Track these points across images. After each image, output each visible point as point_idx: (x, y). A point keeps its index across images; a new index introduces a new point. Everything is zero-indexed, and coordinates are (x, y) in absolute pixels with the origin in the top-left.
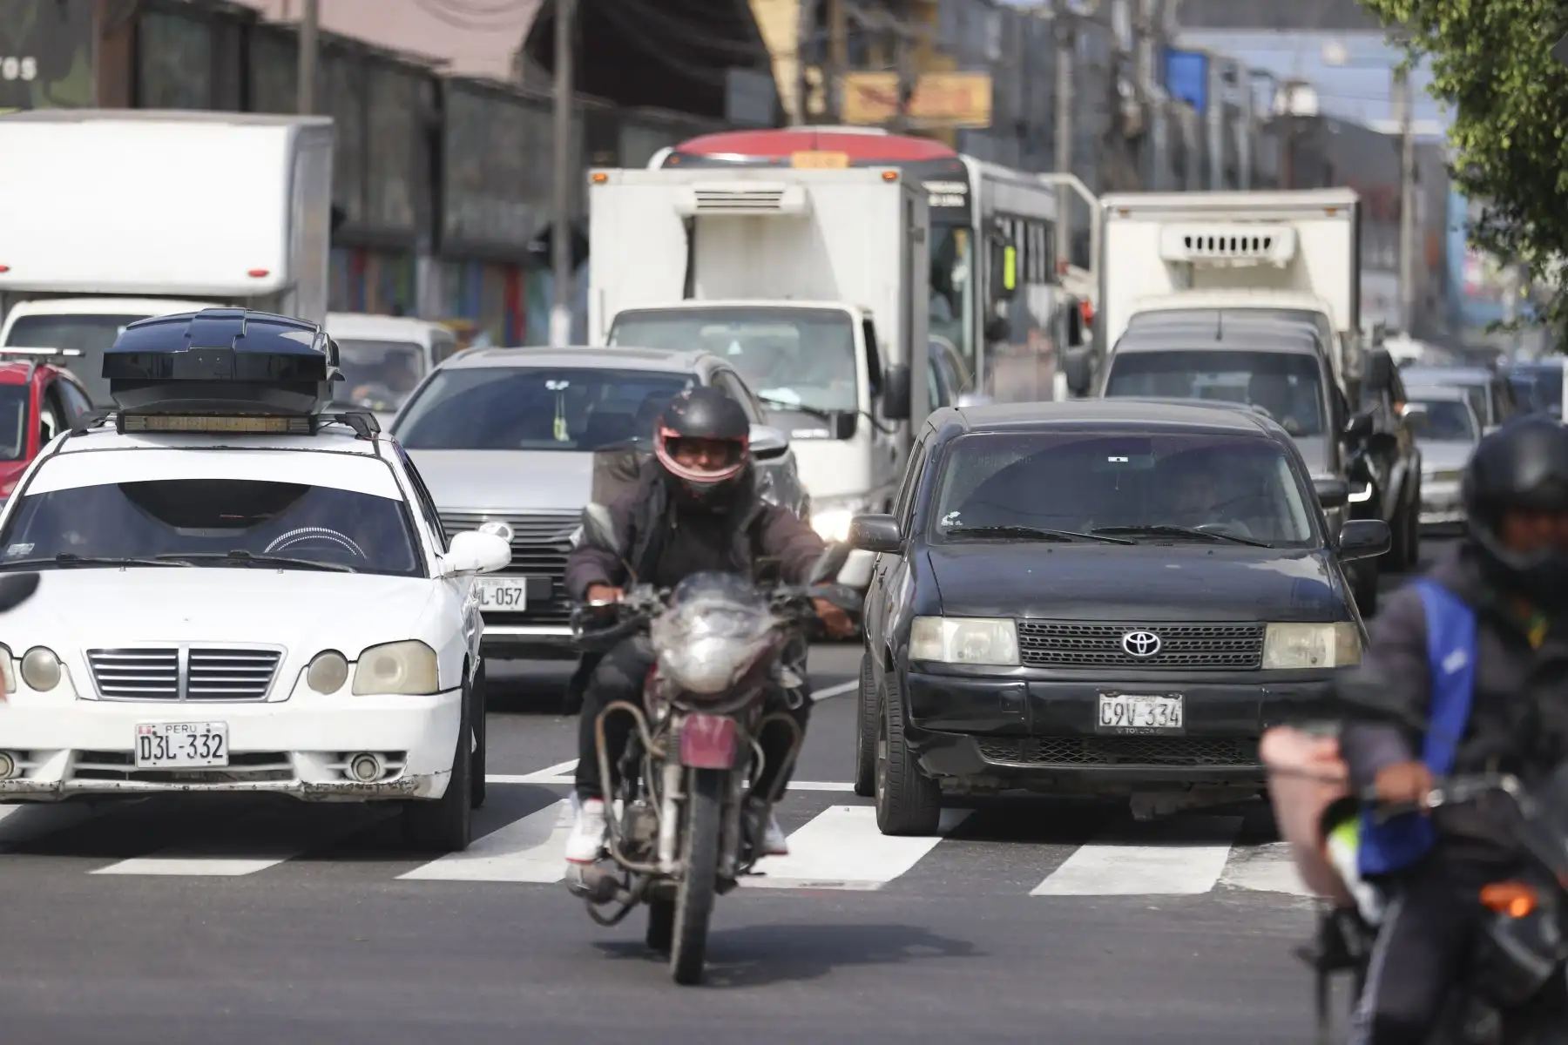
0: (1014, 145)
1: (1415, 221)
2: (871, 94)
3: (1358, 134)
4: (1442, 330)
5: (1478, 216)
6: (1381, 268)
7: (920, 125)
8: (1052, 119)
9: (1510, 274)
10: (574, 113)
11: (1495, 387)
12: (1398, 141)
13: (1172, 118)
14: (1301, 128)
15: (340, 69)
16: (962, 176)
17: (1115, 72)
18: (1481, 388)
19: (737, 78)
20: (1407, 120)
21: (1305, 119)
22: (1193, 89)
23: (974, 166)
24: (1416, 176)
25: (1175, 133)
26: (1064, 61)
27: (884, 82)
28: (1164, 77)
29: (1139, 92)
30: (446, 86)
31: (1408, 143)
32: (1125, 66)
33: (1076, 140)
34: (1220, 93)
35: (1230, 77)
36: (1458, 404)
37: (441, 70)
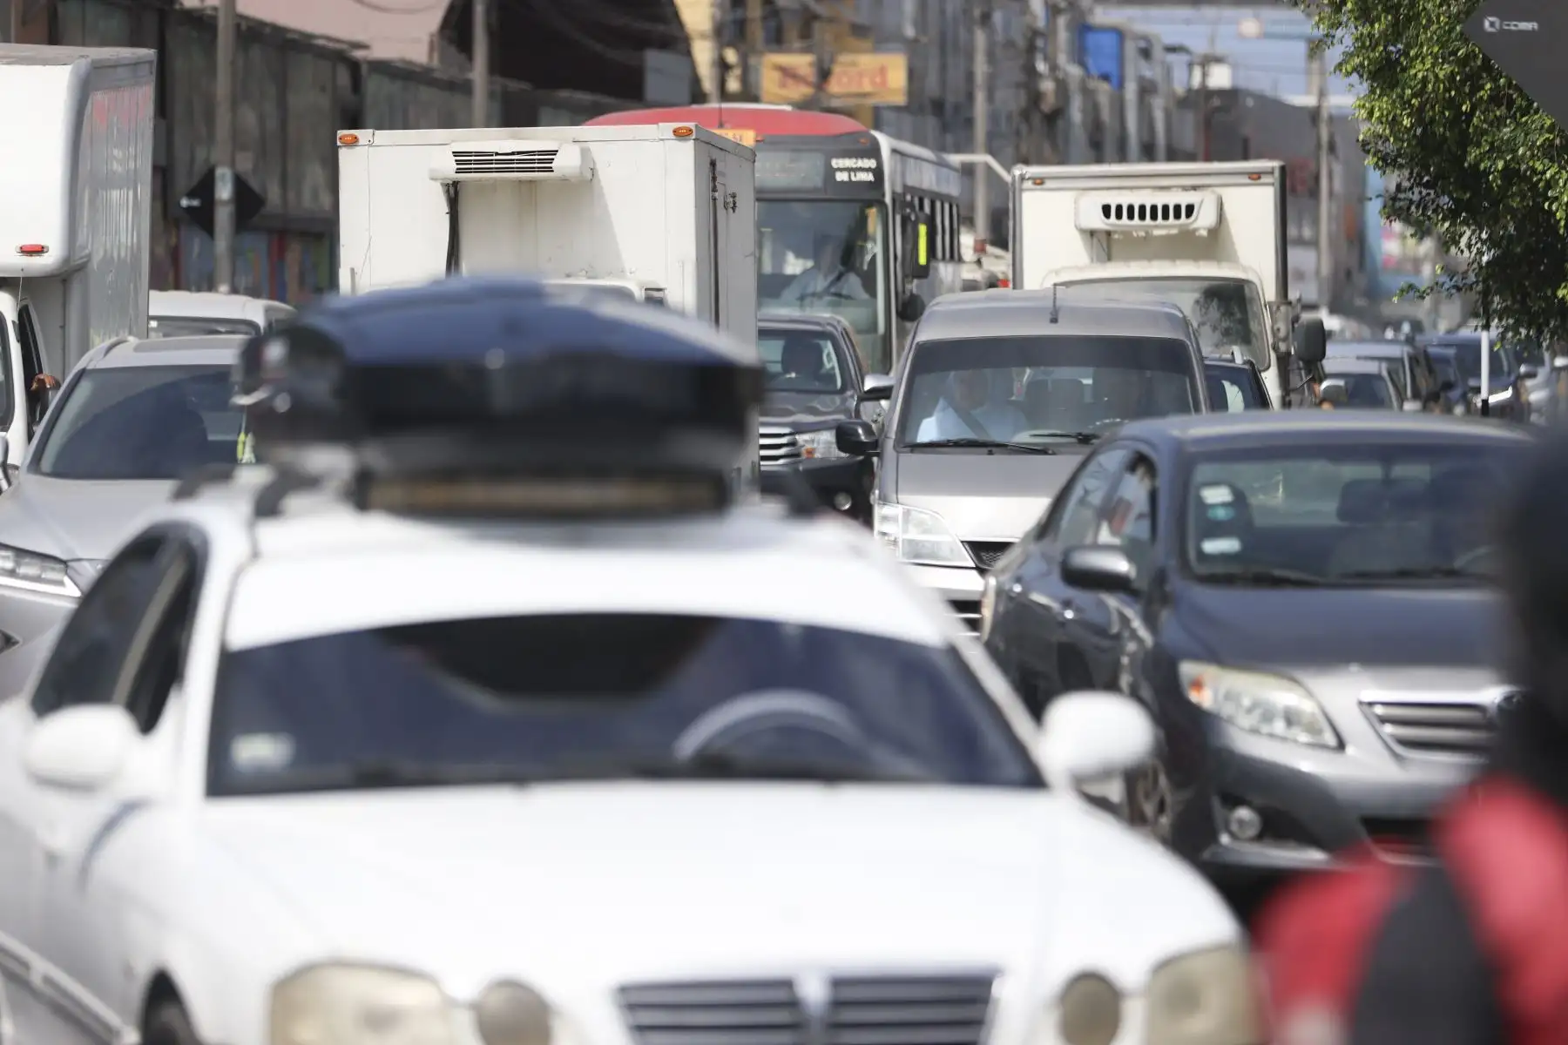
0: (931, 123)
1: (1331, 193)
2: (787, 73)
3: (1273, 108)
4: (1360, 302)
5: (1393, 188)
6: (1301, 242)
7: (835, 103)
8: (970, 97)
9: (1428, 246)
10: (491, 95)
11: (1414, 360)
12: (1314, 115)
13: (1088, 93)
14: (1216, 102)
15: (256, 52)
16: (873, 151)
17: (1031, 49)
18: (1401, 360)
19: (654, 59)
20: (1322, 94)
21: (1221, 93)
22: (1110, 67)
23: (885, 142)
24: (1332, 148)
25: (1092, 109)
26: (980, 38)
27: (802, 62)
28: (1079, 55)
29: (1054, 68)
30: (364, 69)
31: (1325, 114)
32: (1040, 43)
33: (993, 118)
34: (1135, 68)
35: (1146, 53)
36: (1379, 377)
37: (359, 54)
